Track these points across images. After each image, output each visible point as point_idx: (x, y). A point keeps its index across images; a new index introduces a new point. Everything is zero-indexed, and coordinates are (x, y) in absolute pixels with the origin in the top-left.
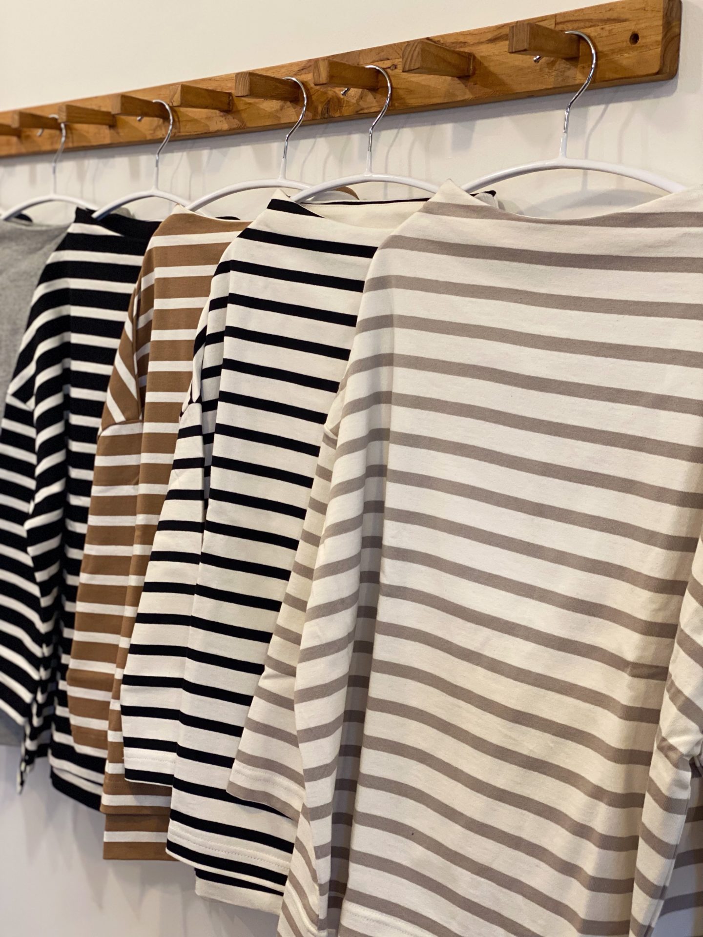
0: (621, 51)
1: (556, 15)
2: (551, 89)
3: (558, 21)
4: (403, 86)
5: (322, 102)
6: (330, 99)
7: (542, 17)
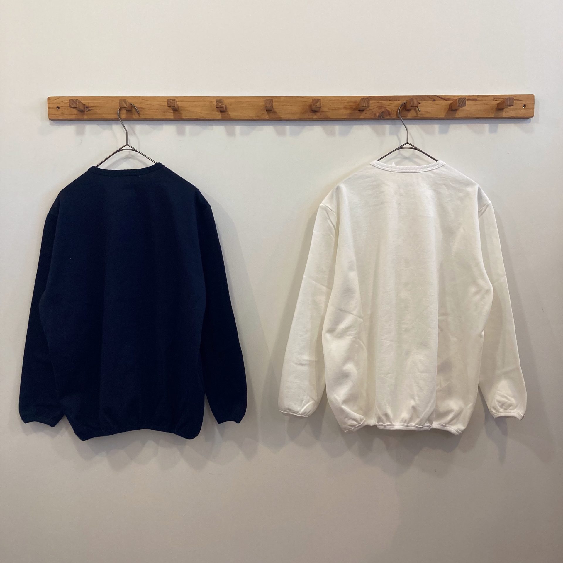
0: (520, 109)
1: (494, 95)
2: (492, 117)
3: (495, 97)
4: (424, 110)
5: (379, 112)
6: (384, 111)
7: (488, 95)
